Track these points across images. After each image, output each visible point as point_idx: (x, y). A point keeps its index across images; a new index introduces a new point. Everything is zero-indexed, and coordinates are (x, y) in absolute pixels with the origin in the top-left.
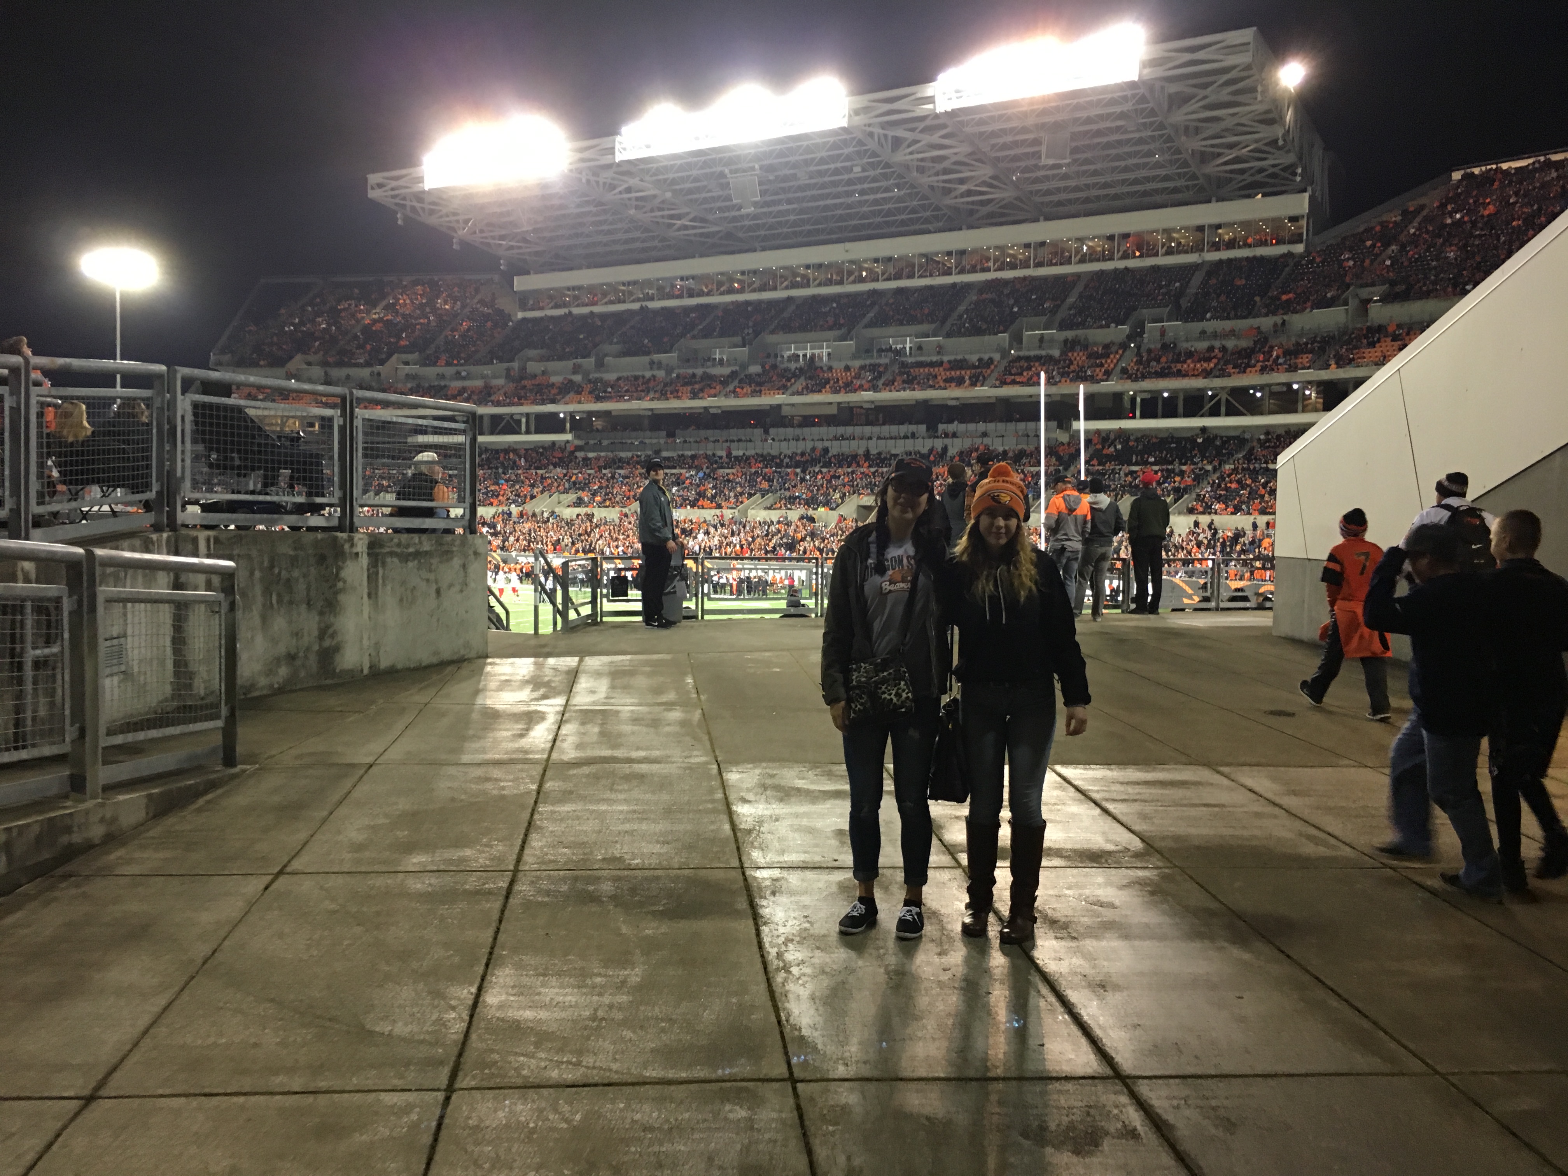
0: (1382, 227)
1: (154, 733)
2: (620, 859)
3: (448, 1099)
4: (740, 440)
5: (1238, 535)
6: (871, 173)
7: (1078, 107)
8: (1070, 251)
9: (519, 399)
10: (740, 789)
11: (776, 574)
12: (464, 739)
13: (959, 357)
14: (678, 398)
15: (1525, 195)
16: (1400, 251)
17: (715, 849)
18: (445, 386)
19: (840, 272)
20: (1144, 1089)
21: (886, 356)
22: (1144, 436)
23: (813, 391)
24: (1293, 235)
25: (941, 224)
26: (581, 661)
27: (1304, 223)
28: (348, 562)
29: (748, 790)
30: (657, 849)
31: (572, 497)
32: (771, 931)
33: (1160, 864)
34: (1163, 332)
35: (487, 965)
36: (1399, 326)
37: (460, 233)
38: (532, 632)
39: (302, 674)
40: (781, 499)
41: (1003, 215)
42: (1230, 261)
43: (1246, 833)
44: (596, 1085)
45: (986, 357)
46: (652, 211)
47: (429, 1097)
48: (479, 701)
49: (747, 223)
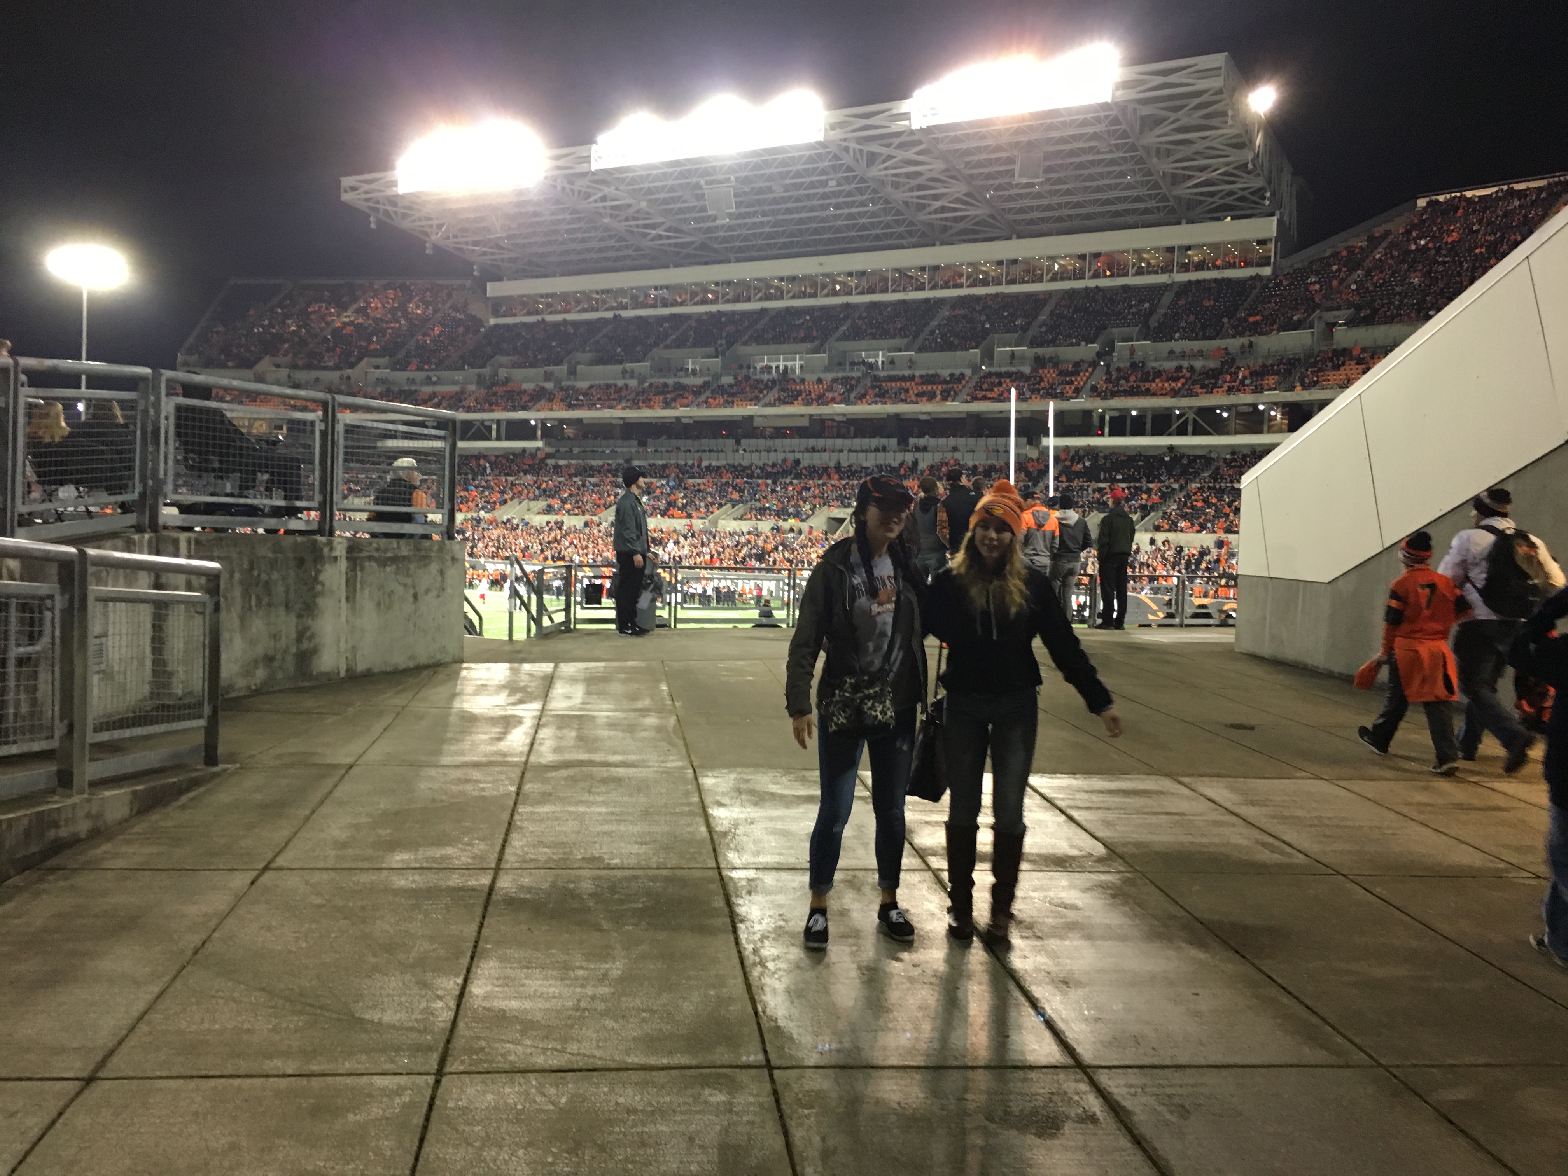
0: (1349, 252)
1: (138, 731)
2: (600, 859)
3: (438, 1082)
4: (710, 451)
5: (1204, 553)
6: (847, 187)
7: (1051, 127)
8: (1041, 269)
9: (491, 405)
10: (716, 793)
11: (746, 585)
12: (443, 741)
13: (931, 372)
14: (651, 407)
15: (1489, 223)
16: (1366, 276)
17: (692, 850)
18: (416, 391)
19: (814, 284)
20: (1103, 1078)
21: (858, 370)
22: (1113, 454)
23: (785, 403)
24: (1261, 258)
25: (915, 239)
26: (556, 667)
27: (1272, 246)
28: (327, 566)
29: (724, 794)
30: (635, 849)
31: (542, 504)
32: (747, 928)
33: (1122, 869)
34: (1132, 351)
35: (472, 958)
36: (1364, 350)
37: (433, 237)
38: (507, 638)
39: (280, 675)
40: (751, 509)
41: (974, 232)
42: (1198, 282)
43: (1205, 840)
44: (580, 1070)
45: (957, 372)
46: (627, 219)
47: (420, 1080)
48: (457, 705)
49: (722, 234)
